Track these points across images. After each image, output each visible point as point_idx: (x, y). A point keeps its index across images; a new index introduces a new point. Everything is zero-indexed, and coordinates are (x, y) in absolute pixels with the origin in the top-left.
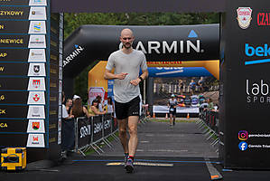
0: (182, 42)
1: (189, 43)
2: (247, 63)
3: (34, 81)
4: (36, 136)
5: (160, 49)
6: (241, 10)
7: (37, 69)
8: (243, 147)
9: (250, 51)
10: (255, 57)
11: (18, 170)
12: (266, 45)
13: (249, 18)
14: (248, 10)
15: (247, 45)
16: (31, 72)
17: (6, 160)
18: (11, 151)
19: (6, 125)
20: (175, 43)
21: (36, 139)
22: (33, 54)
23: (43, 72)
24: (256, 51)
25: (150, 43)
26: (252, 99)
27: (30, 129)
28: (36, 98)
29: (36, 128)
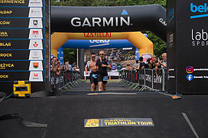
0: (117, 18)
1: (122, 19)
2: (191, 17)
3: (34, 32)
4: (36, 73)
5: (101, 23)
7: (36, 23)
8: (190, 78)
9: (194, 9)
10: (198, 13)
11: (27, 96)
12: (205, 4)
15: (192, 4)
16: (31, 25)
17: (18, 89)
18: (21, 83)
19: (12, 65)
20: (112, 19)
21: (36, 75)
22: (32, 11)
23: (40, 25)
25: (93, 19)
26: (196, 44)
27: (31, 68)
28: (36, 45)
29: (36, 67)
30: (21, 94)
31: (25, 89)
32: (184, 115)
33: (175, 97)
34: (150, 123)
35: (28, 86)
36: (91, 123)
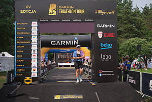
0: (72, 41)
1: (75, 41)
2: (101, 49)
3: (34, 55)
5: (65, 43)
6: (99, 32)
7: (34, 51)
8: (101, 75)
9: (102, 45)
10: (104, 47)
11: (30, 84)
12: (107, 43)
13: (102, 35)
14: (101, 32)
15: (101, 43)
16: (32, 52)
17: (26, 81)
18: (28, 78)
19: (24, 70)
20: (70, 42)
21: (34, 74)
23: (36, 52)
24: (104, 45)
25: (61, 41)
27: (32, 71)
28: (34, 61)
29: (34, 71)
30: (28, 83)
31: (29, 81)
32: (96, 93)
33: (94, 84)
34: (82, 97)
35: (31, 80)
36: (57, 97)
